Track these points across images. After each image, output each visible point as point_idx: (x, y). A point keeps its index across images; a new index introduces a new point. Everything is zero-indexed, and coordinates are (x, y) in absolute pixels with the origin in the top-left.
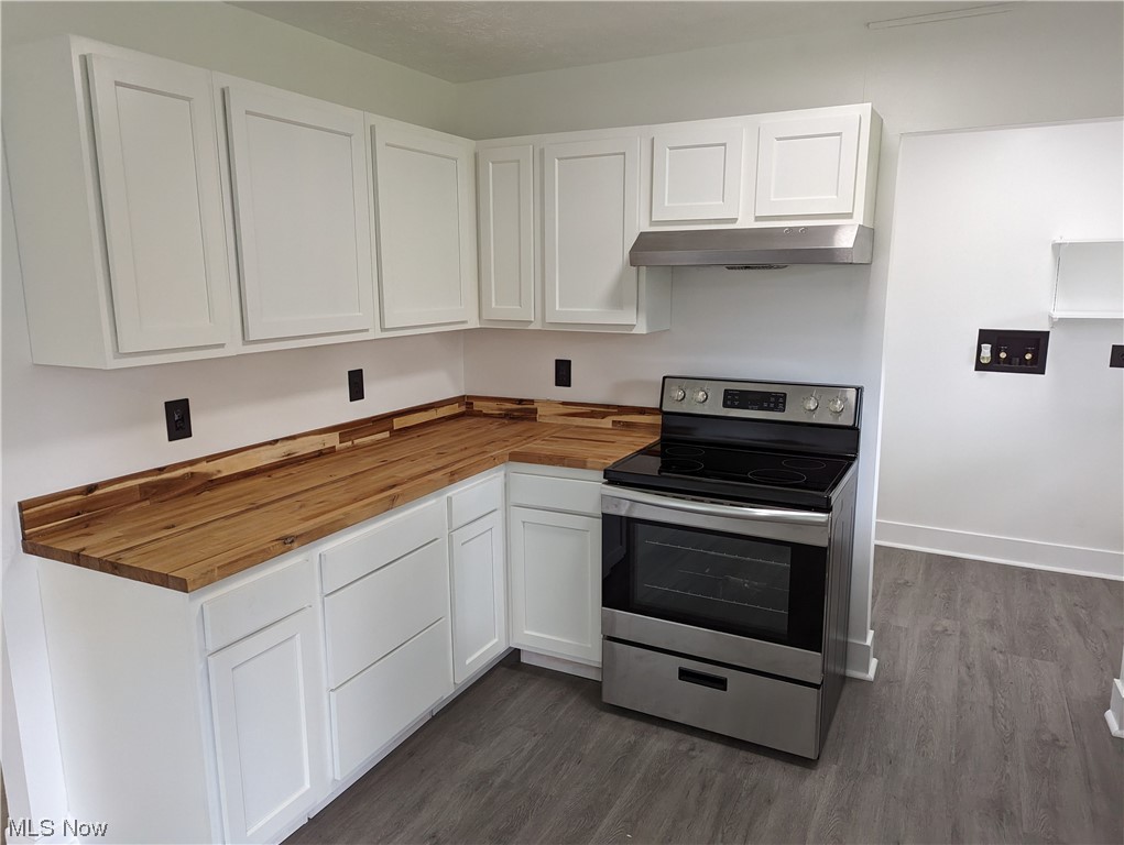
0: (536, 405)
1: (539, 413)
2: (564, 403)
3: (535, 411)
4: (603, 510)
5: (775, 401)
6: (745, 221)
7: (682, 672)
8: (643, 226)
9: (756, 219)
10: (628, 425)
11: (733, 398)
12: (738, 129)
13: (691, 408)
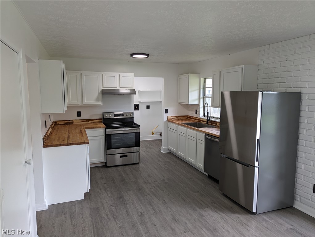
0: (73, 121)
1: (74, 122)
2: (80, 120)
3: (73, 122)
4: (107, 134)
5: (122, 115)
6: (118, 88)
7: (121, 156)
8: (102, 88)
9: (120, 88)
10: (94, 122)
11: (115, 115)
12: (116, 74)
13: (108, 117)
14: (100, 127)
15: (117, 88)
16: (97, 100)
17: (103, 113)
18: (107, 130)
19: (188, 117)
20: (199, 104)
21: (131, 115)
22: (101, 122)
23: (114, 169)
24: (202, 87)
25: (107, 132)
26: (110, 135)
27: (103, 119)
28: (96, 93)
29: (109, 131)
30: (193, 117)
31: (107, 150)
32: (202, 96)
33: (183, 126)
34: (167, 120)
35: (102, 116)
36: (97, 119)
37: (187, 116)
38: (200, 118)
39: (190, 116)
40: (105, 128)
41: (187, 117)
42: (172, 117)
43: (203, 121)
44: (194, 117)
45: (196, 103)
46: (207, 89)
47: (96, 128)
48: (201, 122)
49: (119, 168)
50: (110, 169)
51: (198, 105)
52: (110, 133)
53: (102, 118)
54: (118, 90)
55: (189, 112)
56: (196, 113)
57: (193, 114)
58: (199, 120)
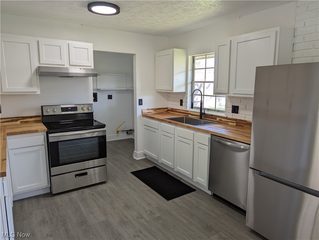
4: (50, 141)
5: (75, 109)
6: (67, 66)
7: (76, 175)
8: (37, 65)
9: (70, 65)
10: (26, 122)
11: (63, 109)
12: (63, 43)
13: (52, 113)
14: (36, 131)
15: (64, 65)
16: (30, 84)
17: (42, 107)
18: (50, 135)
19: (168, 110)
20: (185, 92)
21: (90, 108)
22: (39, 120)
23: (65, 197)
24: (190, 68)
25: (50, 138)
26: (57, 143)
27: (43, 116)
28: (28, 73)
29: (55, 137)
30: (176, 109)
31: (52, 169)
32: (189, 80)
33: (170, 122)
34: (141, 114)
35: (40, 112)
36: (31, 117)
37: (167, 108)
38: (188, 111)
39: (171, 109)
40: (47, 132)
41: (166, 110)
42: (148, 109)
43: (192, 115)
44: (178, 110)
45: (182, 90)
46: (196, 71)
47: (29, 133)
48: (190, 116)
49: (74, 195)
50: (58, 199)
51: (185, 94)
52: (55, 140)
53: (41, 114)
54: (67, 68)
55: (169, 102)
56: (181, 105)
57: (175, 105)
58: (186, 113)
